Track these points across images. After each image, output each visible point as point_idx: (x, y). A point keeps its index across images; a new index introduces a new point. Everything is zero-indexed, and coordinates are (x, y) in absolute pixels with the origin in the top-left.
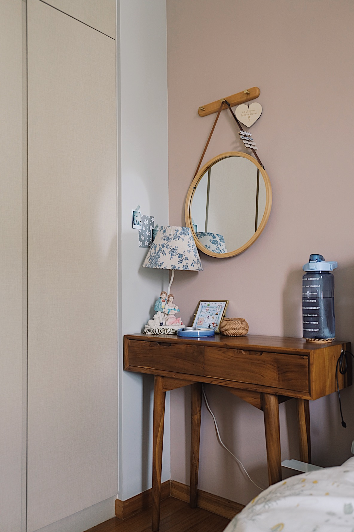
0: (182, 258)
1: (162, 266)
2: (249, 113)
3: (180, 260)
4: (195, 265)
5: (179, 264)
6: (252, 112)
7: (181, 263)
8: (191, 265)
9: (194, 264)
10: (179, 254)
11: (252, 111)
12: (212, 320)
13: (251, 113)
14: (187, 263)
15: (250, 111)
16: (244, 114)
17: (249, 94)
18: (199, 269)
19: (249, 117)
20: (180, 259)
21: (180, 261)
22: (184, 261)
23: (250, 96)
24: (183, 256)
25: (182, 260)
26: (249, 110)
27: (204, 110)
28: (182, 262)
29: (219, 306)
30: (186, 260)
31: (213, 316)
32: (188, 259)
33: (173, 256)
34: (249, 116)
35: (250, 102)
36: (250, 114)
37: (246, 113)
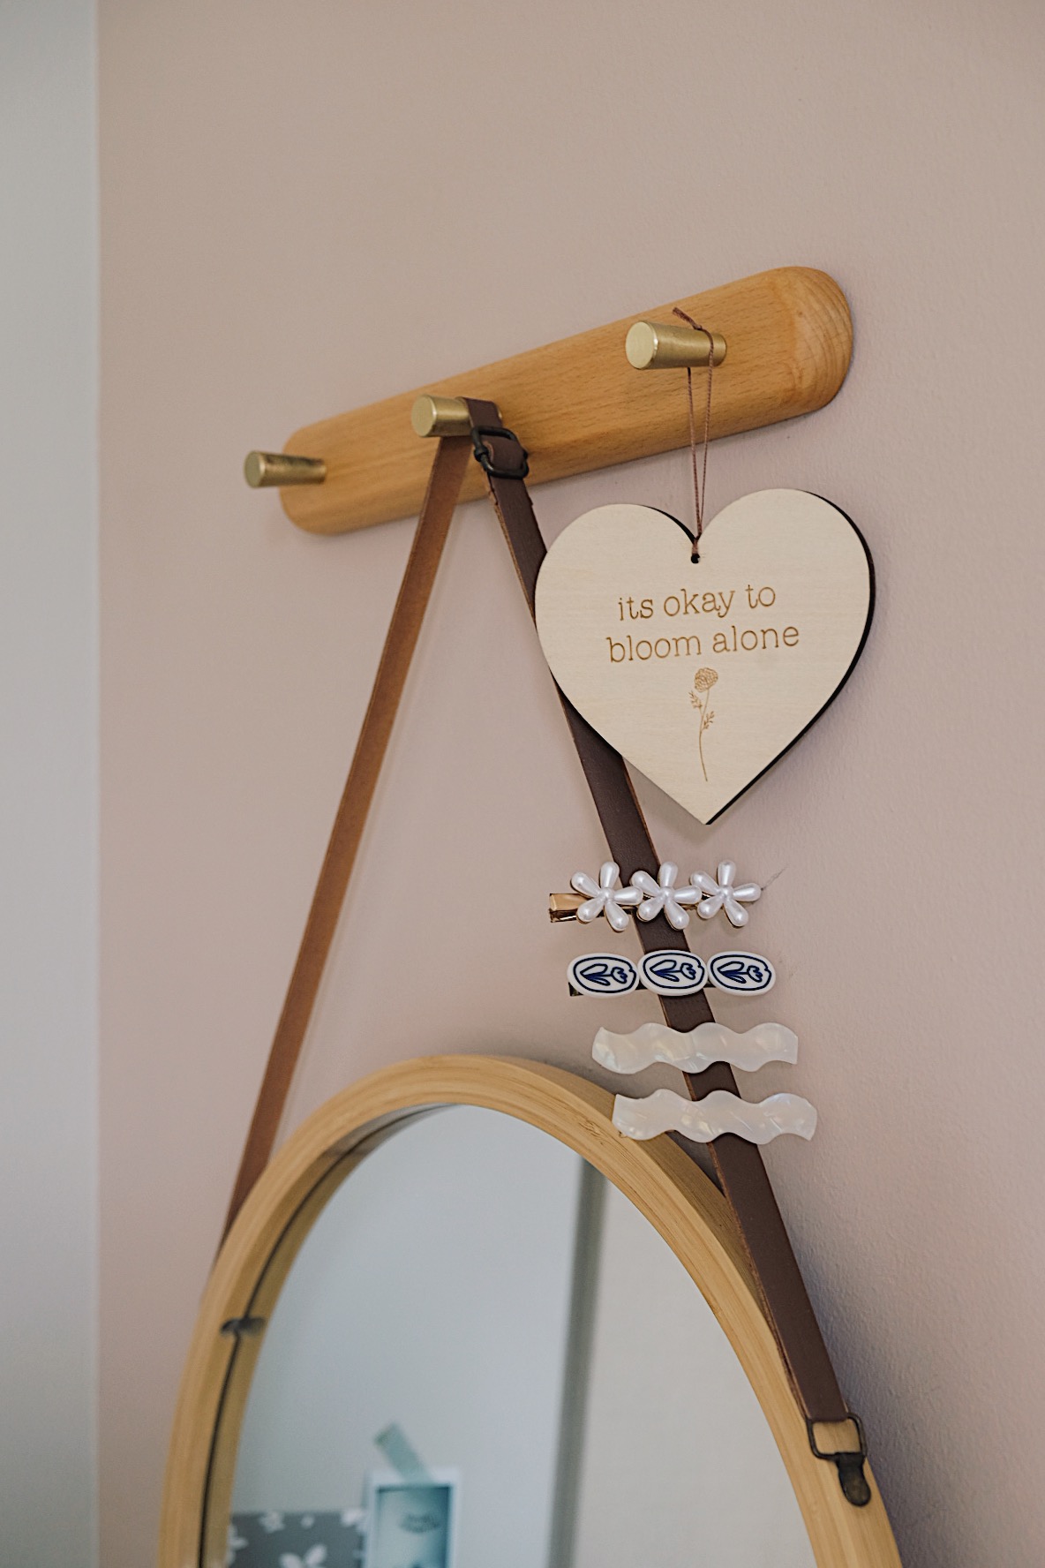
2: (706, 625)
6: (743, 617)
11: (740, 601)
13: (724, 626)
15: (717, 605)
16: (640, 630)
17: (710, 361)
19: (705, 679)
23: (725, 392)
26: (698, 580)
27: (322, 470)
34: (709, 660)
35: (723, 460)
36: (720, 643)
37: (660, 626)
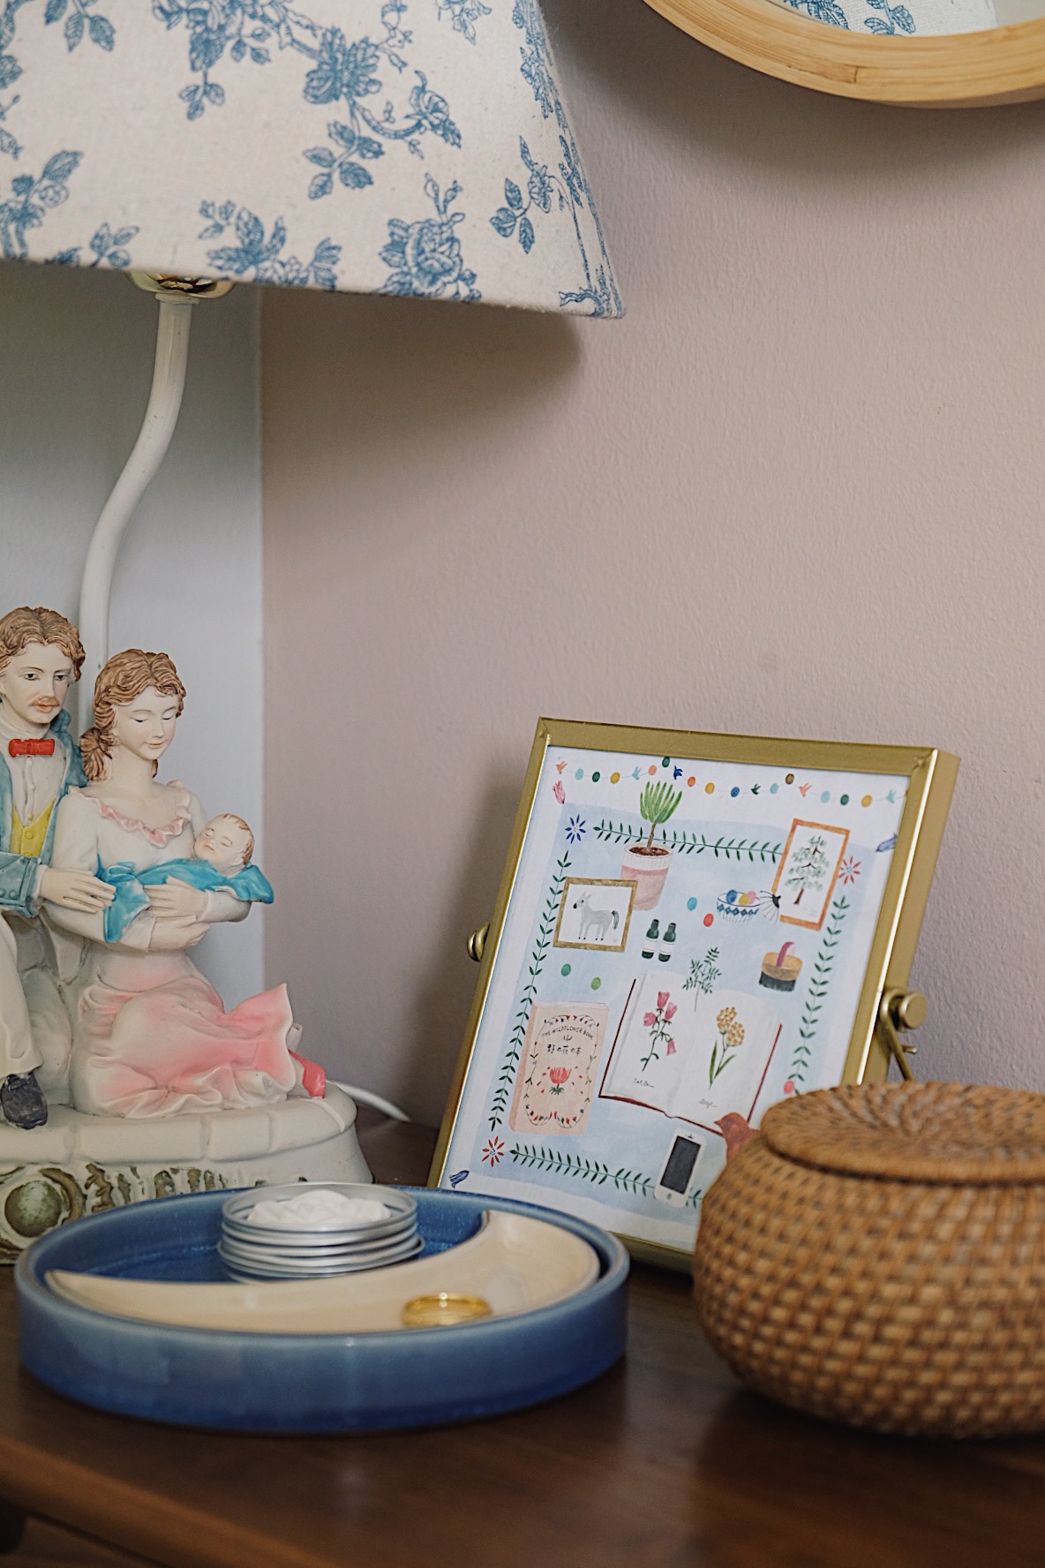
0: (373, 104)
1: (50, 217)
3: (342, 133)
4: (551, 224)
5: (322, 189)
7: (360, 178)
8: (501, 228)
9: (534, 214)
10: (314, 44)
12: (715, 1071)
14: (445, 186)
18: (595, 283)
20: (338, 111)
21: (338, 149)
22: (395, 149)
24: (384, 70)
25: (366, 132)
28: (370, 165)
29: (803, 837)
30: (429, 140)
31: (722, 997)
32: (448, 131)
33: (224, 70)
